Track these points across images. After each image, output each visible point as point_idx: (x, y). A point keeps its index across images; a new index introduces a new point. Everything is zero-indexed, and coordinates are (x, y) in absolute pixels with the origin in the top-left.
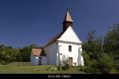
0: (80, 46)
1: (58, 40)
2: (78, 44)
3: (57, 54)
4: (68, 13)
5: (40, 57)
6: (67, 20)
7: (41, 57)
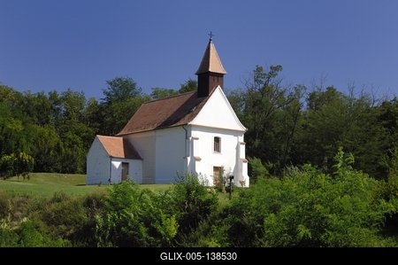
0: (241, 139)
1: (191, 123)
2: (235, 133)
3: (189, 159)
4: (212, 46)
5: (124, 161)
6: (210, 70)
7: (128, 161)
